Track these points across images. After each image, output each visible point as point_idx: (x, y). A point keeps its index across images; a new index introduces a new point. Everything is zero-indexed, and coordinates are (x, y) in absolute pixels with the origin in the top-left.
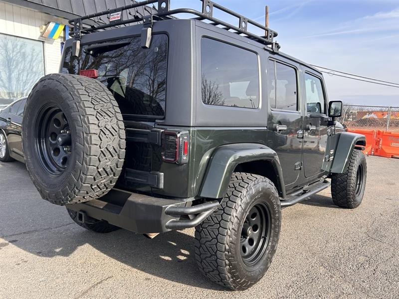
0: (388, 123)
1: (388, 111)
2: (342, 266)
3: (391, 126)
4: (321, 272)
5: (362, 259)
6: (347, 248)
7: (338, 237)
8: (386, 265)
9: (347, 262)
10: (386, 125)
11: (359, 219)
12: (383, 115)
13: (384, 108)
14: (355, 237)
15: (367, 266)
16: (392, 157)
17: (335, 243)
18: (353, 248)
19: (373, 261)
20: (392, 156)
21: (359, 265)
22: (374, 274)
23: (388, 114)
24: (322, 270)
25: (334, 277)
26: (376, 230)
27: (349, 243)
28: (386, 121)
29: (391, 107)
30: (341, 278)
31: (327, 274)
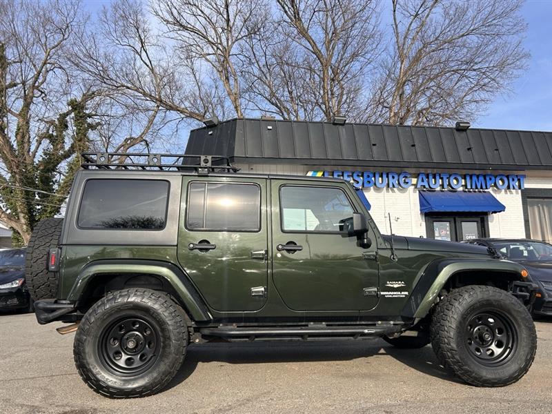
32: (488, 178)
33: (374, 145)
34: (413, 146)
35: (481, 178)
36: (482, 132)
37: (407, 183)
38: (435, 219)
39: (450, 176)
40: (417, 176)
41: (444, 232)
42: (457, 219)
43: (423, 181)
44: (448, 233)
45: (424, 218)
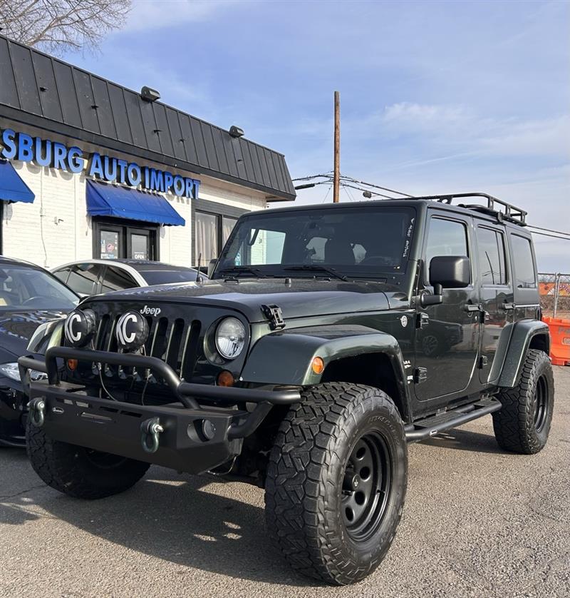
0: (556, 303)
1: (554, 283)
2: (488, 568)
3: (561, 308)
4: (450, 581)
5: (522, 553)
6: (495, 533)
7: (478, 513)
8: (565, 562)
9: (496, 559)
10: (553, 307)
11: (513, 479)
12: (546, 289)
13: (548, 277)
14: (507, 513)
15: (532, 567)
16: (565, 365)
17: (473, 525)
18: (505, 533)
19: (542, 556)
20: (566, 362)
21: (518, 565)
22: (544, 579)
23: (554, 287)
24: (451, 577)
25: (473, 590)
26: (545, 498)
27: (497, 524)
28: (551, 299)
29: (559, 275)
30: (486, 590)
31: (460, 585)
32: (166, 177)
33: (43, 90)
34: (95, 107)
35: (160, 176)
36: (167, 110)
37: (78, 165)
38: (102, 227)
39: (129, 165)
40: (90, 156)
41: (111, 247)
42: (128, 229)
43: (97, 166)
44: (116, 248)
45: (91, 224)
